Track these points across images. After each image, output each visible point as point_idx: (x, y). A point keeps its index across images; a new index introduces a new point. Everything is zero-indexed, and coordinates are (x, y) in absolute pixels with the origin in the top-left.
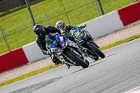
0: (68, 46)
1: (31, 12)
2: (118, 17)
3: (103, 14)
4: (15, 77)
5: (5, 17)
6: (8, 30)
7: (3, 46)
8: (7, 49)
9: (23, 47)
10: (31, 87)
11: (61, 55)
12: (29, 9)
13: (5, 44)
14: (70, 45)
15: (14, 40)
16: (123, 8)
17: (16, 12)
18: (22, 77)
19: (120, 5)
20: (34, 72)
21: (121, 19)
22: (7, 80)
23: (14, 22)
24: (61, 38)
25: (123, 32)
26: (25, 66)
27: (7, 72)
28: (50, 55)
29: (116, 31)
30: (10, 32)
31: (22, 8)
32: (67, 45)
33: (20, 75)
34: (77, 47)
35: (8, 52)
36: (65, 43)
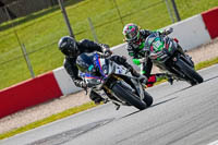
0: (113, 74)
1: (66, 17)
2: (202, 25)
3: (179, 20)
5: (27, 24)
6: (31, 45)
7: (23, 69)
8: (29, 73)
9: (54, 71)
10: (67, 133)
11: (102, 88)
12: (64, 12)
13: (26, 66)
15: (40, 60)
16: (210, 10)
17: (44, 17)
18: (52, 118)
19: (206, 6)
20: (71, 110)
21: (207, 28)
23: (40, 32)
24: (102, 61)
25: (209, 49)
26: (57, 100)
28: (85, 89)
29: (199, 47)
30: (33, 47)
31: (52, 11)
32: (110, 72)
33: (49, 115)
34: (129, 74)
35: (30, 79)
36: (108, 69)
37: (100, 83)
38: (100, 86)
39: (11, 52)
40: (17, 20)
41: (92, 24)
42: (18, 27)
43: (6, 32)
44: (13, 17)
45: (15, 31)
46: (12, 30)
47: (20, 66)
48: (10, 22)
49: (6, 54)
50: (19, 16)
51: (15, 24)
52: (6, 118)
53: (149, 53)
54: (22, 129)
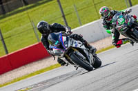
3: (131, 6)
4: (44, 67)
5: (35, 8)
7: (32, 37)
13: (34, 35)
14: (74, 46)
17: (46, 4)
22: (36, 70)
24: (64, 38)
27: (36, 63)
34: (83, 47)
35: (37, 43)
36: (68, 44)
37: (63, 53)
38: (62, 55)
39: (25, 26)
40: (29, 6)
41: (76, 8)
42: (29, 10)
43: (22, 13)
44: (26, 4)
45: (28, 13)
46: (25, 12)
47: (30, 35)
48: (24, 7)
49: (22, 27)
50: (31, 3)
51: (27, 9)
52: (22, 67)
53: (115, 26)
54: (32, 74)
